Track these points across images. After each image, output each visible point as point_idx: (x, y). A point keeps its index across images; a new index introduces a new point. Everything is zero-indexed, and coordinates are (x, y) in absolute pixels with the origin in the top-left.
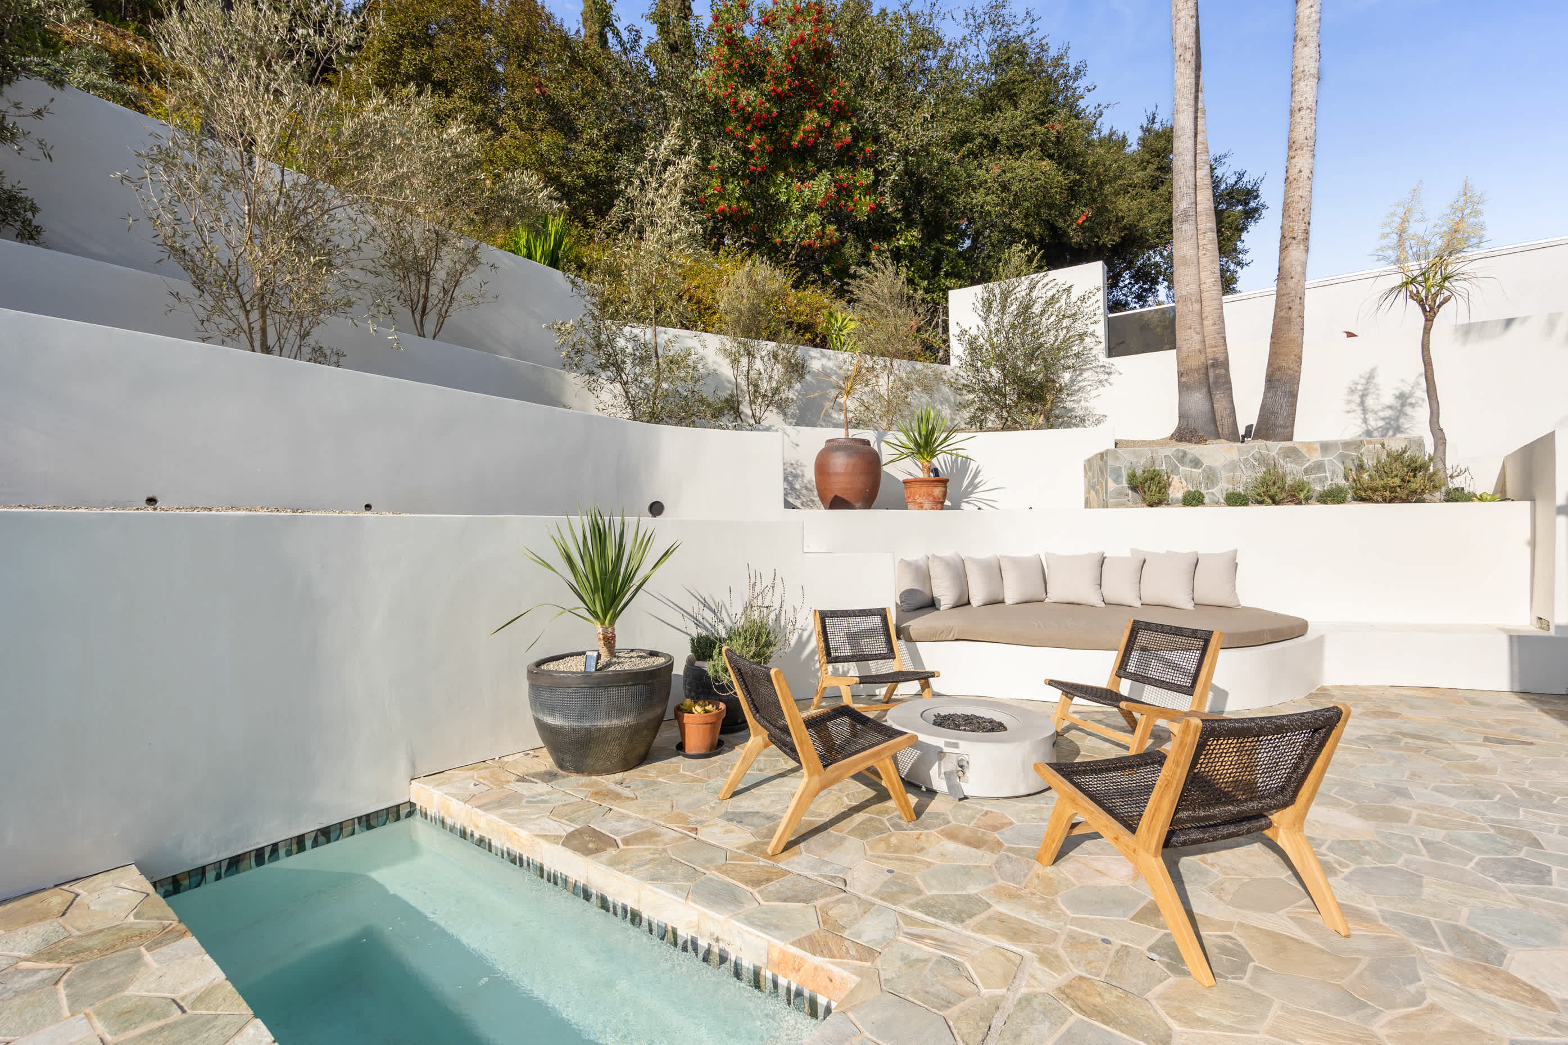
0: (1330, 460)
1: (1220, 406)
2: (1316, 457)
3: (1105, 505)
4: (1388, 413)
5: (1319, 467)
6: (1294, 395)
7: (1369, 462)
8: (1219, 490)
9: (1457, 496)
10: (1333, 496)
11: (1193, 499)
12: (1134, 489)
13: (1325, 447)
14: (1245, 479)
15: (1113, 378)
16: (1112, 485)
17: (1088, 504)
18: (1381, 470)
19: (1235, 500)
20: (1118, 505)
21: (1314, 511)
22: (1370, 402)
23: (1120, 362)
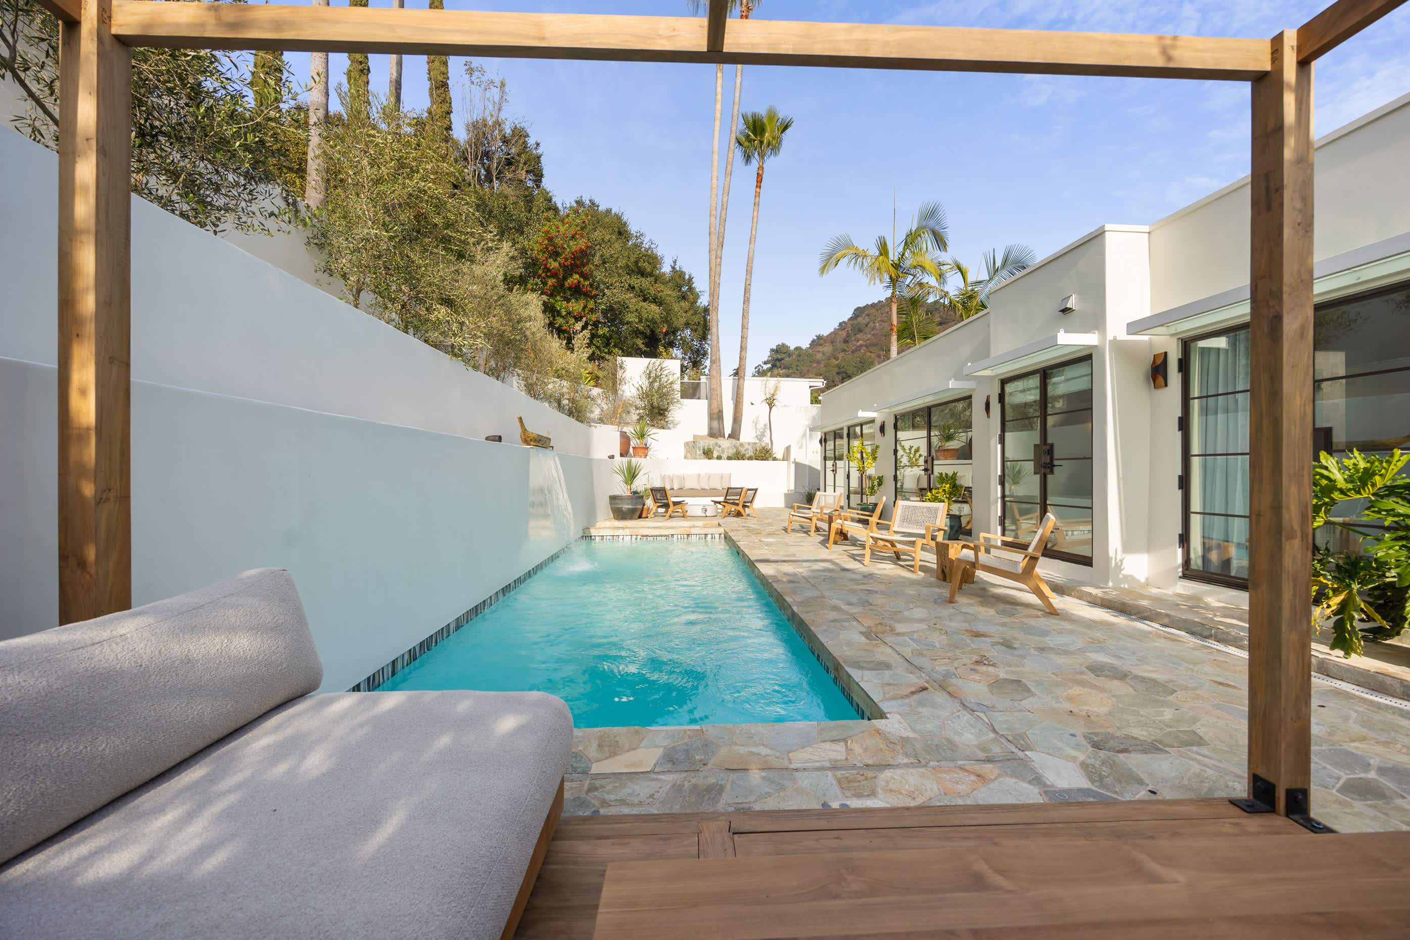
0: (750, 447)
1: (721, 425)
2: (747, 446)
3: (695, 458)
4: (761, 430)
5: (747, 450)
6: (740, 426)
7: (758, 449)
8: (725, 456)
9: (775, 459)
10: (750, 458)
11: (719, 458)
12: (704, 453)
13: (749, 444)
14: (731, 452)
15: (683, 407)
16: (698, 452)
17: (686, 457)
18: (761, 452)
19: (729, 458)
20: (700, 459)
21: (746, 462)
22: (757, 426)
23: (686, 401)
